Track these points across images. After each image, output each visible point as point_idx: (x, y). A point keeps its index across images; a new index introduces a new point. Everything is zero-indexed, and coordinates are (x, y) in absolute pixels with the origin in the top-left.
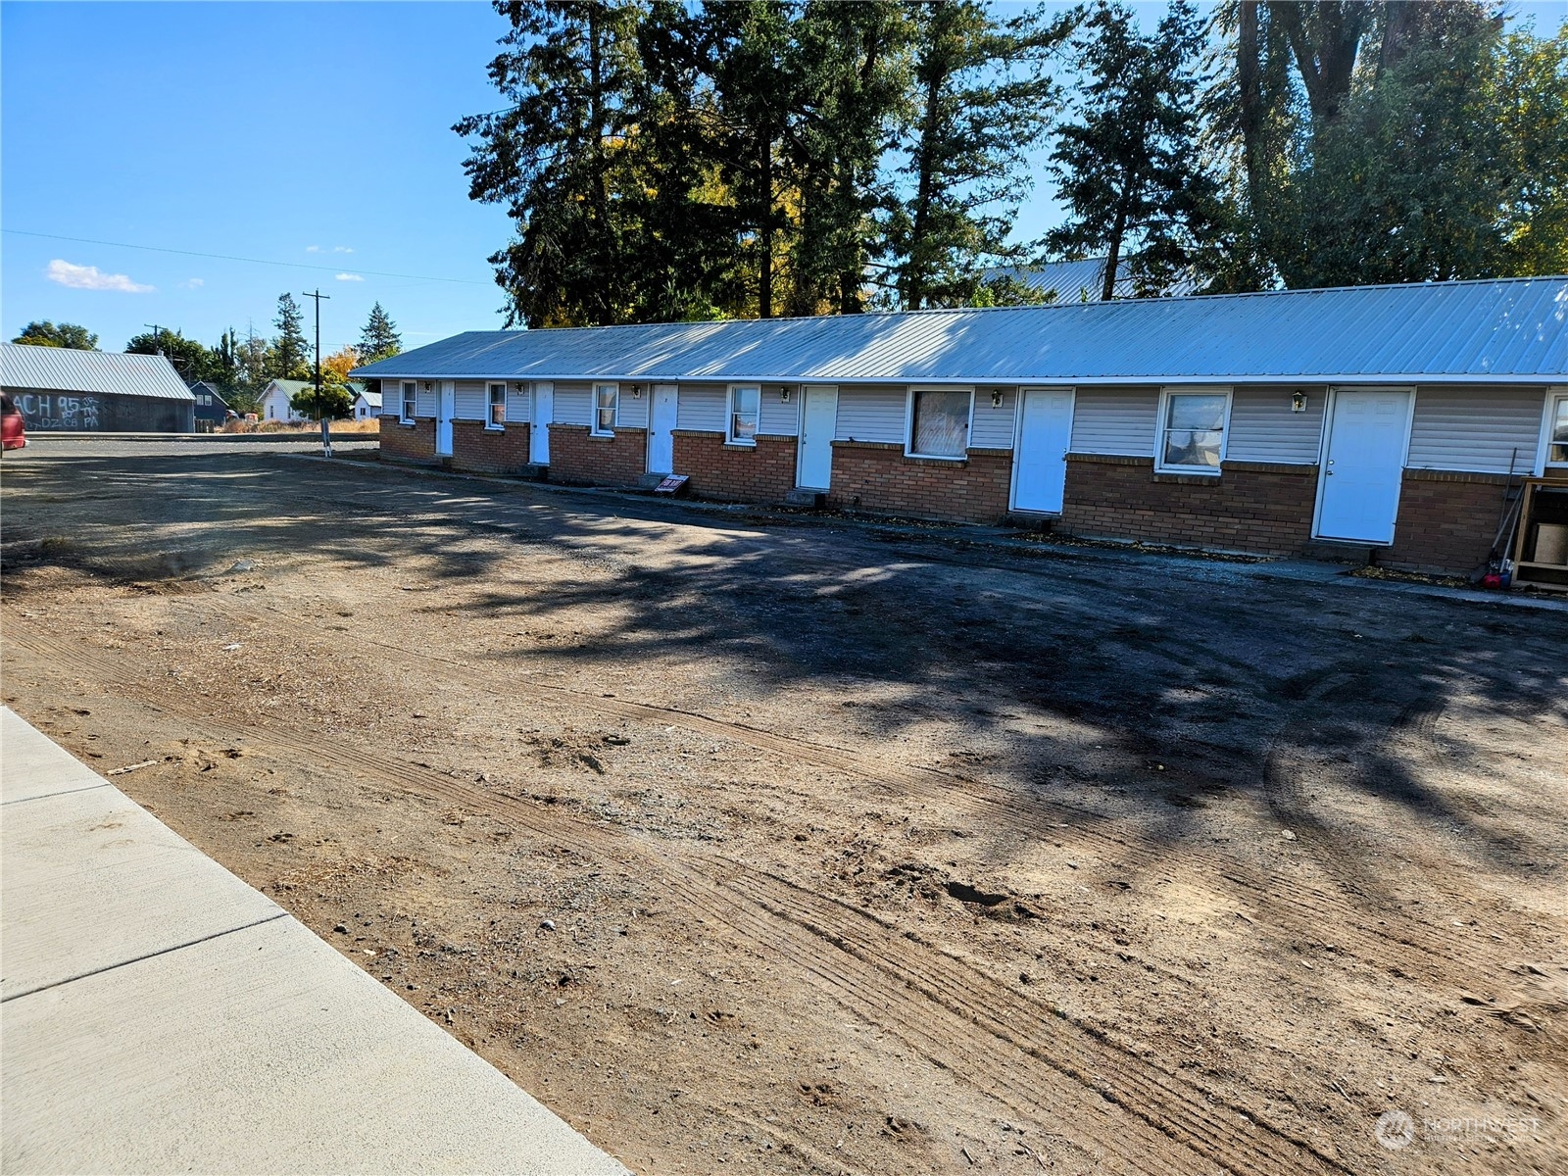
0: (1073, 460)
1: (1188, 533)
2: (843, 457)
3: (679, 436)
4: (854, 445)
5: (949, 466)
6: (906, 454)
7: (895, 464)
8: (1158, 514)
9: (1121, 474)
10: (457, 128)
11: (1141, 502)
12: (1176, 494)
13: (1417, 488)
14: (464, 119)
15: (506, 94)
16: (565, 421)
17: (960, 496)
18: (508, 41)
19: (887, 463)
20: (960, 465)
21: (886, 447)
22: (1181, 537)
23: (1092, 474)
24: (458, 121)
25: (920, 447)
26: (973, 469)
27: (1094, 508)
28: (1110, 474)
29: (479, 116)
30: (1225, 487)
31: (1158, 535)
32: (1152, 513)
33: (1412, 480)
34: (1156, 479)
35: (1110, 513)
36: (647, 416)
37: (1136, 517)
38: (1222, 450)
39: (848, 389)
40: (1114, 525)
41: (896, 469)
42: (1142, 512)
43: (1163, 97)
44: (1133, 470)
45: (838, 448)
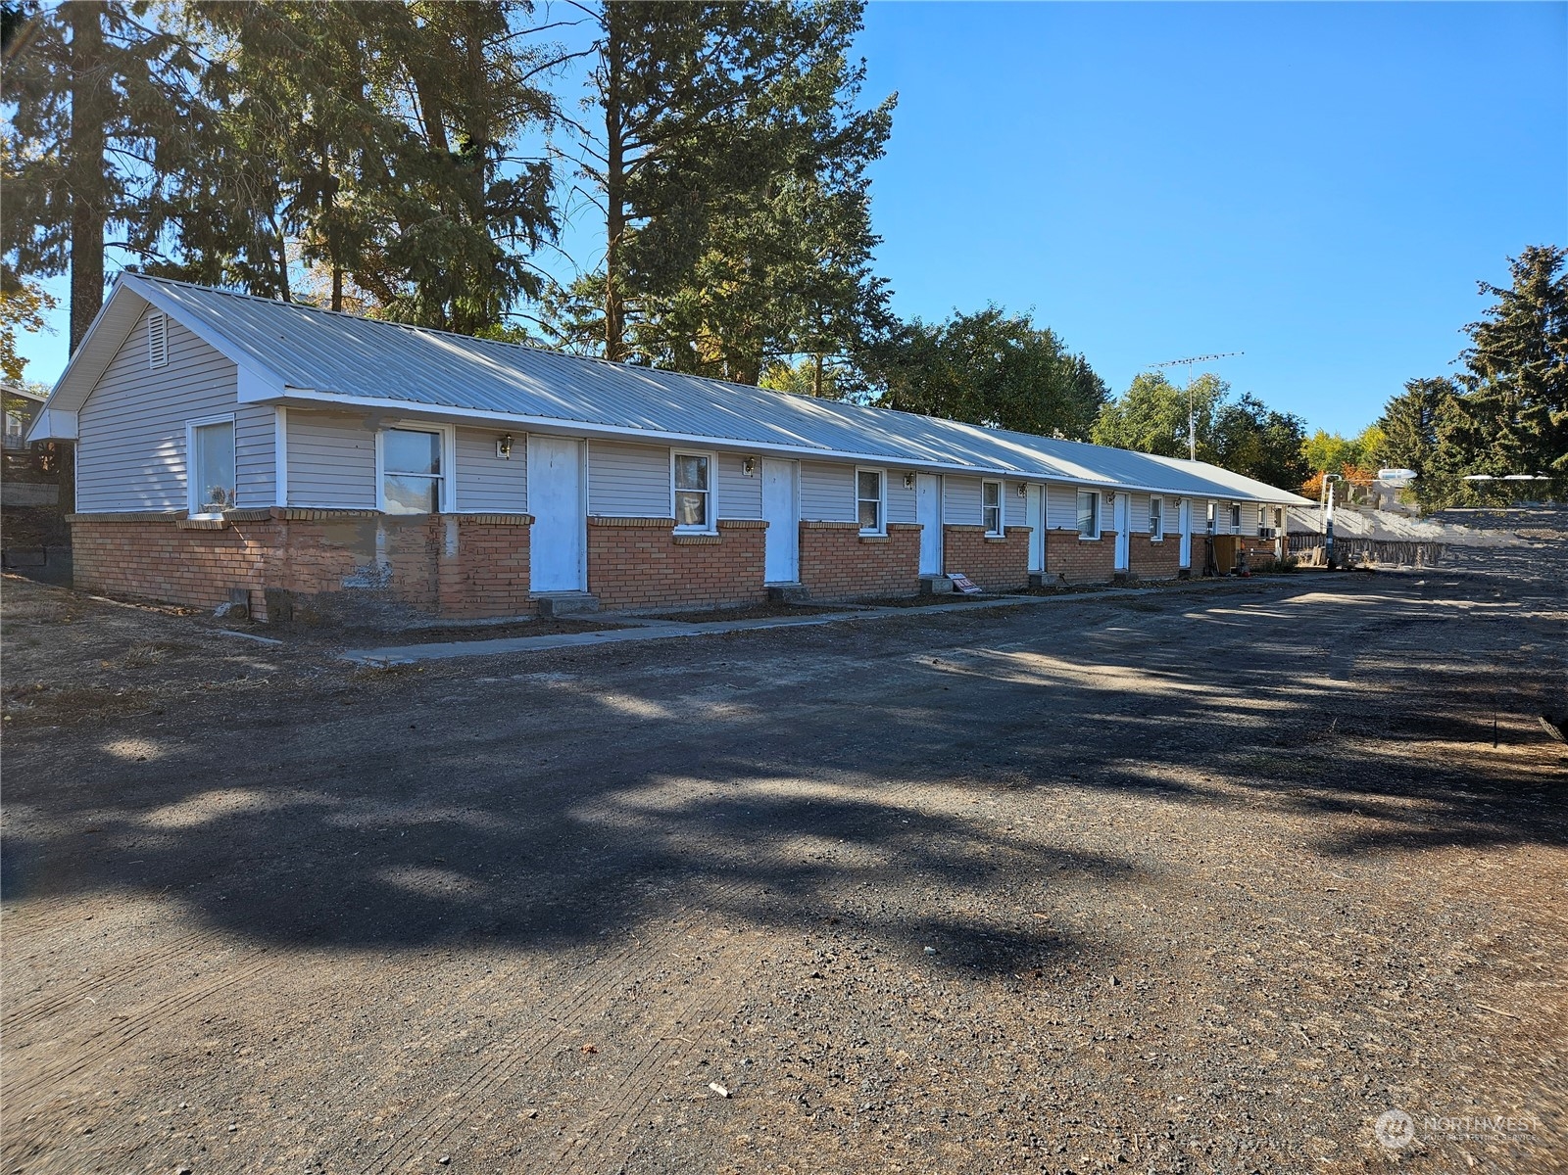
13: (1194, 541)
33: (1193, 538)
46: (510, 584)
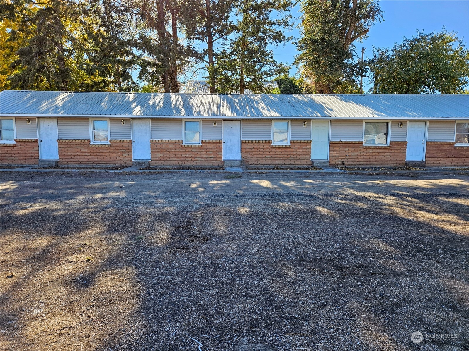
1: (466, 163)
2: (336, 147)
4: (341, 142)
5: (384, 148)
7: (360, 148)
8: (457, 158)
9: (445, 147)
11: (452, 155)
12: (461, 152)
16: (162, 138)
17: (388, 158)
19: (356, 148)
20: (388, 148)
22: (463, 165)
23: (435, 148)
26: (393, 148)
27: (437, 158)
28: (442, 147)
31: (457, 164)
32: (455, 158)
34: (456, 148)
35: (442, 159)
37: (450, 160)
40: (443, 163)
41: (360, 150)
42: (452, 158)
44: (449, 146)
46: (32, 157)
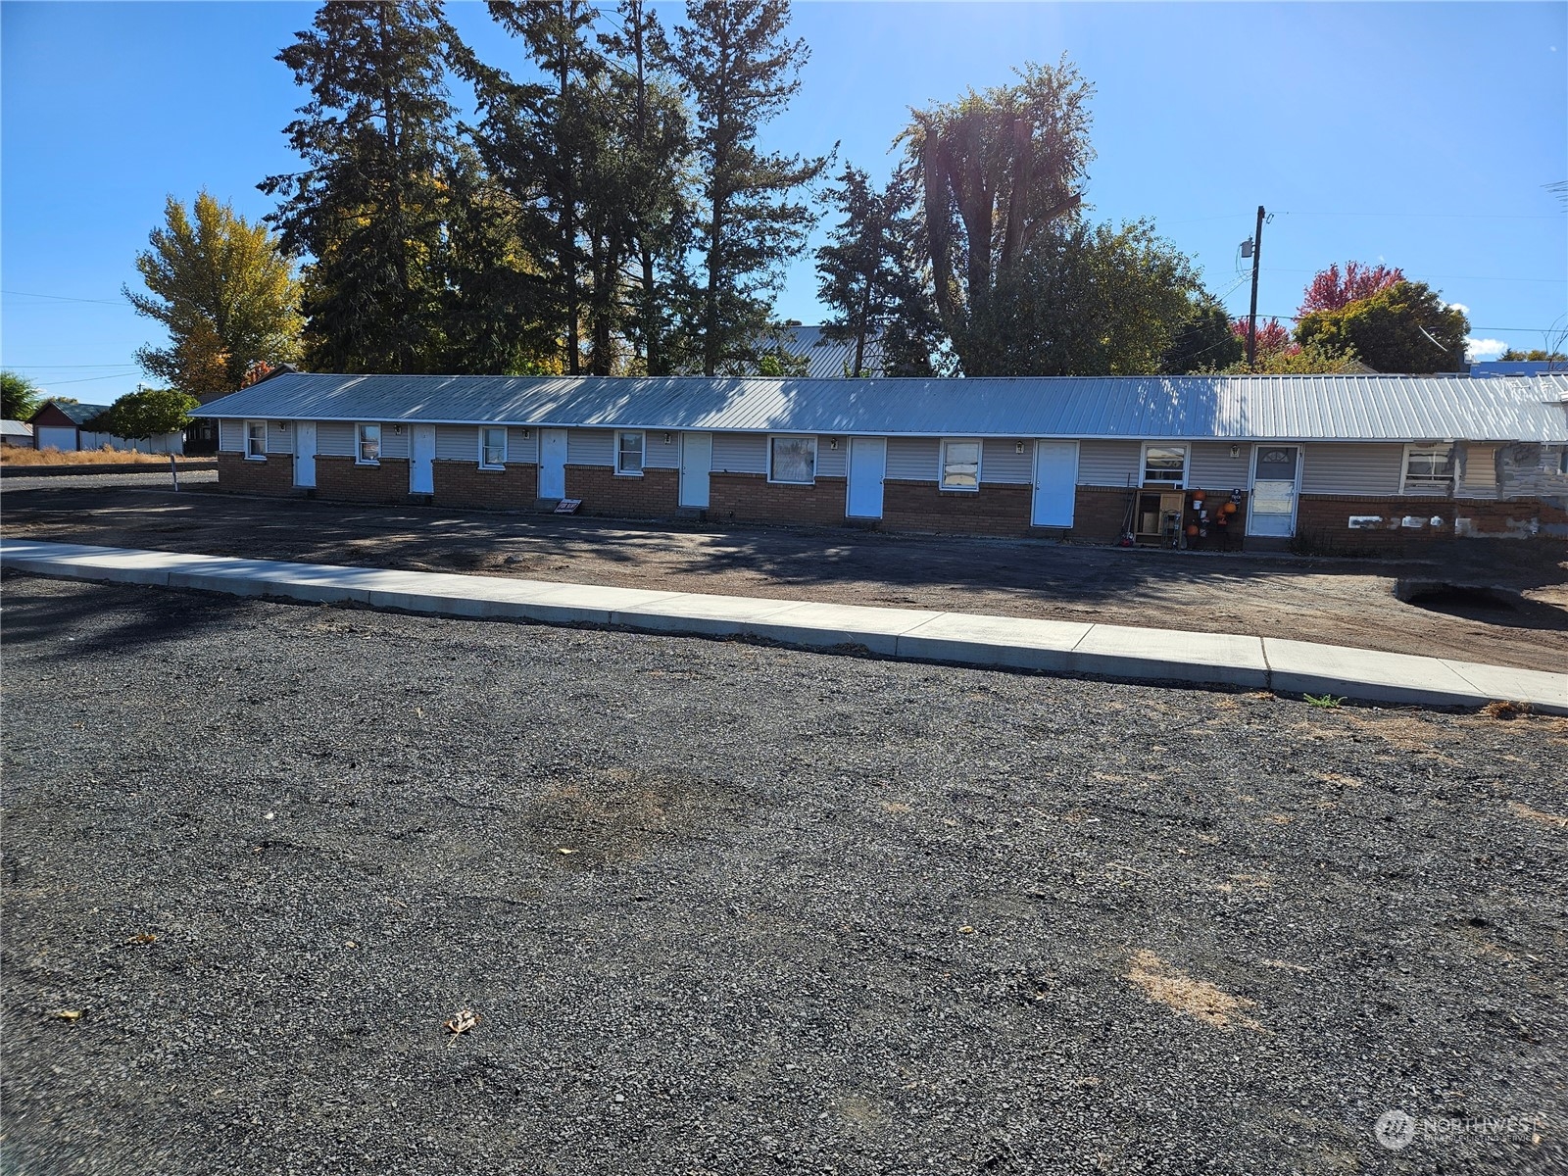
0: (888, 483)
2: (718, 483)
3: (570, 469)
4: (727, 475)
5: (803, 488)
6: (769, 481)
7: (759, 488)
8: (943, 515)
9: (918, 491)
10: (261, 187)
11: (932, 509)
12: (953, 503)
13: (1083, 495)
14: (268, 179)
15: (307, 159)
16: (450, 457)
17: (811, 509)
18: (305, 111)
19: (754, 487)
20: (810, 488)
21: (754, 476)
22: (957, 529)
23: (901, 492)
24: (262, 180)
25: (775, 477)
26: (819, 490)
27: (903, 514)
28: (911, 491)
29: (280, 177)
30: (981, 498)
31: (943, 529)
32: (940, 515)
33: (1081, 491)
34: (942, 494)
35: (914, 516)
36: (537, 453)
37: (931, 518)
38: (978, 476)
39: (720, 436)
40: (916, 523)
41: (760, 491)
42: (934, 515)
43: (886, 233)
44: (926, 489)
45: (714, 477)
